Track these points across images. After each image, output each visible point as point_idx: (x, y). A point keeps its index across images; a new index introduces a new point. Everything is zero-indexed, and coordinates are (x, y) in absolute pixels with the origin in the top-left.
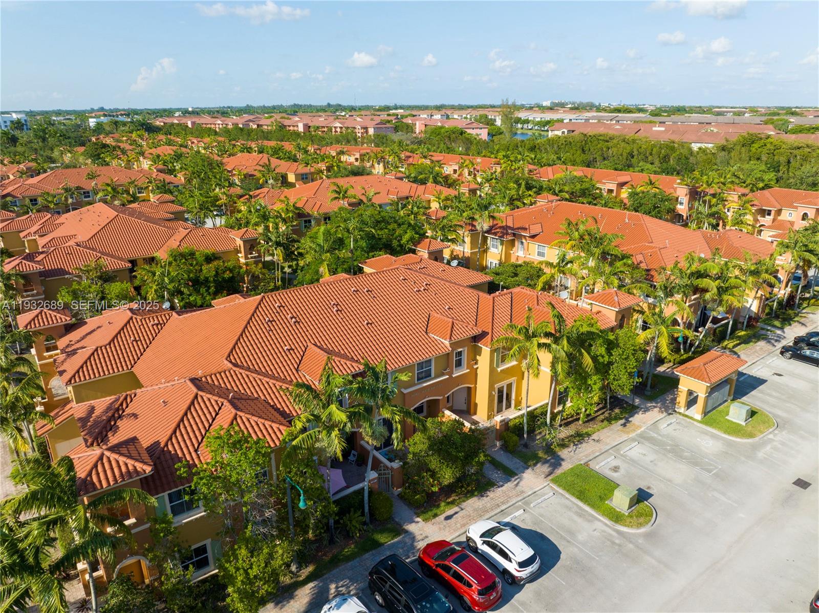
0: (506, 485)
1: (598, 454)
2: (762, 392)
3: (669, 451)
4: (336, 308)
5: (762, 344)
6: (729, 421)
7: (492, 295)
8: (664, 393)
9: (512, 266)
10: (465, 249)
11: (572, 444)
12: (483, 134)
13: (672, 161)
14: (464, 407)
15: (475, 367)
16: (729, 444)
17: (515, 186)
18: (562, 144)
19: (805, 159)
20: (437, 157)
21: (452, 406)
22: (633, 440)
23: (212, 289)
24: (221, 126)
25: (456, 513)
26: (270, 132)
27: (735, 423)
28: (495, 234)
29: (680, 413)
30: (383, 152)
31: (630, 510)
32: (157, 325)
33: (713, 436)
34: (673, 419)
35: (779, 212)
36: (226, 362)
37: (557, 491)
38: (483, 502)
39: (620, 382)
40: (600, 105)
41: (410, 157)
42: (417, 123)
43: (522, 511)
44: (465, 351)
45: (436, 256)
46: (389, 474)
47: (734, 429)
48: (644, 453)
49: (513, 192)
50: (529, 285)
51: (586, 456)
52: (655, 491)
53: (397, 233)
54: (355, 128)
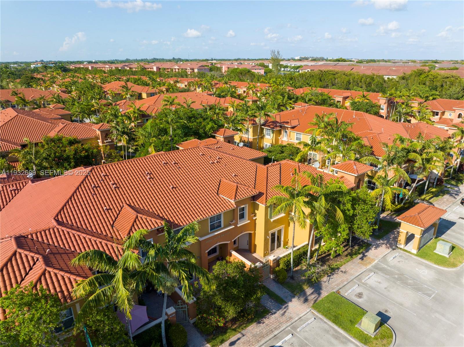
0: (278, 312)
1: (346, 283)
2: (454, 231)
3: (397, 279)
4: (149, 176)
5: (446, 197)
6: (436, 254)
7: (267, 166)
8: (387, 234)
9: (280, 146)
10: (250, 136)
11: (326, 275)
12: (262, 72)
13: (373, 86)
14: (247, 247)
15: (254, 218)
16: (440, 272)
17: (281, 97)
18: (308, 76)
19: (452, 84)
20: (234, 83)
21: (238, 247)
22: (370, 270)
23: (73, 164)
24: (108, 69)
25: (239, 339)
26: (136, 72)
27: (441, 256)
28: (269, 126)
29: (401, 249)
30: (202, 81)
31: (375, 333)
32: (15, 190)
33: (427, 266)
34: (396, 253)
35: (443, 113)
36: (53, 221)
37: (317, 316)
38: (260, 328)
39: (362, 229)
40: (327, 59)
41: (217, 84)
42: (223, 67)
43: (290, 336)
44: (246, 207)
45: (230, 140)
46: (185, 308)
47: (441, 261)
48: (379, 281)
49: (280, 101)
50: (292, 159)
51: (338, 285)
52: (391, 314)
53: (202, 125)
54: (186, 69)
